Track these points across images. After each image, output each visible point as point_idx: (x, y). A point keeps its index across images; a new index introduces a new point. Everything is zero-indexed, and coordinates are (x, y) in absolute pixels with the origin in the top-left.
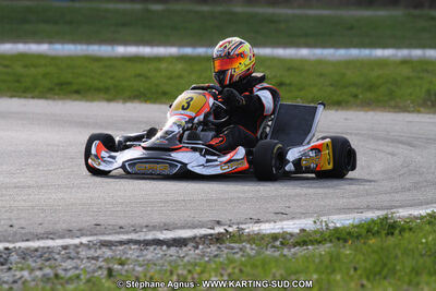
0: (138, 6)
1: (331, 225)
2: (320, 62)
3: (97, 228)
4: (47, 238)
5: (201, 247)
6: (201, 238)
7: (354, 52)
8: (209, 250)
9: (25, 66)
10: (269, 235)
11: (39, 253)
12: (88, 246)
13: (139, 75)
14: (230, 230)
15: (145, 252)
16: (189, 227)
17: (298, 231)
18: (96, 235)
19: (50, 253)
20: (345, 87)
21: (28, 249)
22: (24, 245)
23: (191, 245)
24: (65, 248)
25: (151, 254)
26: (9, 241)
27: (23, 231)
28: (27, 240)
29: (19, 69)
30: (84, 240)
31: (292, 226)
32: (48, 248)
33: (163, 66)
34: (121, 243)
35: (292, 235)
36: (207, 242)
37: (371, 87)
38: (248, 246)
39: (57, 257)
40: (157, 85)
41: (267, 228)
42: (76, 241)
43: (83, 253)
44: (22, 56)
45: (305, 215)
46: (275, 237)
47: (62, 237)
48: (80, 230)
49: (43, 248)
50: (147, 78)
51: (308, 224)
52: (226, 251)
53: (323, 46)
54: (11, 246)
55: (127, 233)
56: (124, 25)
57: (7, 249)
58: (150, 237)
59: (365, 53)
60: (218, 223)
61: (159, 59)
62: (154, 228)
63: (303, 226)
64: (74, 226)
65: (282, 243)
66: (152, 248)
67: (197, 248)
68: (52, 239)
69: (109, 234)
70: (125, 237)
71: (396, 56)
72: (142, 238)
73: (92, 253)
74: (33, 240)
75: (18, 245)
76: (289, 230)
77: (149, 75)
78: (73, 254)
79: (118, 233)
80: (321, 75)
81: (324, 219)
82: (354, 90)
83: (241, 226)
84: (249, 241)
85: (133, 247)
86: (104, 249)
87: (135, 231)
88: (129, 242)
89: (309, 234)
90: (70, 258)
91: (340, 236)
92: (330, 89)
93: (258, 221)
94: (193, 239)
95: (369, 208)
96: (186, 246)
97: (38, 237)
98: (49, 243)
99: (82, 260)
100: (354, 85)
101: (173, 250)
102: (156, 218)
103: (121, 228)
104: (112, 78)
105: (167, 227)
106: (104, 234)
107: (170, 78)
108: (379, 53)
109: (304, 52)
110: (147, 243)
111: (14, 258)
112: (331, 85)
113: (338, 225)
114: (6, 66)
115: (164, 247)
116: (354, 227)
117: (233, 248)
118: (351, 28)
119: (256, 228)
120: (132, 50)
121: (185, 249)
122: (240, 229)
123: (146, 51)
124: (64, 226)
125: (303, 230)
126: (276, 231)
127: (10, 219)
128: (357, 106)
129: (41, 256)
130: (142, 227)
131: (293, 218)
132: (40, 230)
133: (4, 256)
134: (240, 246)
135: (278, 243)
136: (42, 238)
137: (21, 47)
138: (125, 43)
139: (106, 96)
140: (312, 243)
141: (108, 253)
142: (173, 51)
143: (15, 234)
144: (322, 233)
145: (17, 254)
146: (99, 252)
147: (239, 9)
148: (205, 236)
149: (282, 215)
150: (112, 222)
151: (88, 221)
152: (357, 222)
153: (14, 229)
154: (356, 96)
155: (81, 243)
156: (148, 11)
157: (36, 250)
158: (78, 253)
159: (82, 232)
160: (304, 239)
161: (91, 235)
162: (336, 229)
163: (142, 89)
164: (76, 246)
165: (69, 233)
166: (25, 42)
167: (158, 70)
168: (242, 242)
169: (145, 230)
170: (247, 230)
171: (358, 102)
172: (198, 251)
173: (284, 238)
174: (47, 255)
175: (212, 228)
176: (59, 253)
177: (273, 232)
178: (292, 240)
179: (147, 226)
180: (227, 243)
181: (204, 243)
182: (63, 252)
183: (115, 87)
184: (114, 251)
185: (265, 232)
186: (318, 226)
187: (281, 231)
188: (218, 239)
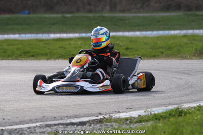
0: (60, 15)
1: (153, 113)
2: (145, 38)
3: (43, 119)
4: (21, 124)
5: (92, 125)
6: (92, 121)
7: (161, 33)
8: (96, 126)
9: (8, 45)
10: (124, 119)
11: (17, 131)
12: (40, 127)
13: (62, 47)
14: (106, 117)
15: (66, 129)
16: (87, 116)
17: (137, 116)
18: (43, 121)
19: (22, 131)
20: (158, 49)
21: (12, 129)
22: (10, 127)
23: (88, 124)
24: (29, 128)
25: (70, 128)
26: (3, 126)
27: (9, 121)
28: (11, 125)
29: (5, 47)
30: (38, 124)
31: (134, 114)
32: (21, 128)
33: (72, 42)
34: (55, 125)
35: (134, 118)
36: (95, 123)
37: (170, 48)
38: (114, 124)
39: (25, 132)
40: (70, 51)
41: (123, 115)
42: (34, 125)
43: (38, 130)
44: (6, 41)
45: (140, 108)
46: (127, 119)
47: (27, 123)
48: (35, 120)
49: (19, 129)
50: (65, 48)
51: (142, 112)
52: (104, 127)
53: (147, 30)
54: (4, 128)
55: (58, 120)
56: (54, 24)
57: (2, 130)
58: (68, 121)
59: (166, 33)
60: (100, 114)
61: (70, 39)
62: (70, 117)
63: (139, 114)
64: (33, 118)
65: (130, 122)
66: (69, 127)
67: (91, 126)
68: (23, 124)
69: (50, 121)
70: (57, 122)
71: (181, 33)
72: (65, 122)
73: (42, 130)
74: (14, 125)
75: (7, 128)
76: (133, 116)
77: (66, 47)
78: (33, 131)
79: (54, 120)
80: (146, 44)
81: (149, 110)
82: (161, 50)
83: (111, 115)
84: (115, 122)
85: (61, 126)
86: (47, 128)
87: (61, 119)
88: (59, 124)
89: (142, 117)
90: (31, 133)
91: (157, 118)
92: (149, 50)
93: (119, 112)
94: (89, 122)
95: (170, 104)
96: (85, 125)
97: (17, 124)
98: (22, 126)
99: (37, 133)
100: (162, 47)
101: (79, 127)
102: (71, 113)
103: (55, 118)
104: (49, 49)
105: (76, 117)
106: (47, 121)
107: (76, 48)
108: (172, 32)
109: (138, 33)
110: (67, 124)
111: (6, 134)
112: (151, 48)
113: (156, 113)
115: (75, 126)
116: (163, 113)
117: (107, 125)
118: (159, 21)
119: (117, 115)
120: (58, 36)
121: (85, 126)
122: (110, 116)
123: (64, 36)
124: (29, 118)
125: (140, 116)
127: (3, 116)
128: (163, 57)
129: (18, 132)
130: (64, 117)
131: (135, 110)
132: (17, 120)
133: (1, 133)
134: (111, 124)
135: (128, 122)
136: (18, 124)
137: (6, 36)
138: (55, 33)
139: (46, 58)
140: (144, 121)
141: (49, 130)
142: (77, 35)
143: (6, 122)
144: (148, 116)
145: (7, 132)
146: (45, 130)
147: (106, 15)
148: (94, 120)
149: (130, 109)
150: (51, 115)
151: (39, 115)
152: (164, 111)
153: (5, 120)
154: (162, 53)
155: (37, 126)
156: (65, 17)
157: (16, 130)
158: (35, 130)
159: (37, 121)
160: (140, 120)
161: (41, 122)
162: (155, 114)
163: (63, 54)
164: (34, 127)
165: (31, 121)
166: (8, 34)
167: (70, 44)
168: (111, 122)
169: (66, 118)
170: (114, 117)
171: (164, 55)
172: (91, 127)
173: (131, 120)
174: (21, 132)
175: (98, 116)
176: (26, 131)
177: (126, 117)
178: (135, 120)
179: (67, 117)
180: (105, 123)
181: (94, 123)
182: (28, 130)
183: (50, 53)
184: (52, 129)
185: (122, 117)
186: (147, 114)
187: (129, 116)
188: (100, 121)
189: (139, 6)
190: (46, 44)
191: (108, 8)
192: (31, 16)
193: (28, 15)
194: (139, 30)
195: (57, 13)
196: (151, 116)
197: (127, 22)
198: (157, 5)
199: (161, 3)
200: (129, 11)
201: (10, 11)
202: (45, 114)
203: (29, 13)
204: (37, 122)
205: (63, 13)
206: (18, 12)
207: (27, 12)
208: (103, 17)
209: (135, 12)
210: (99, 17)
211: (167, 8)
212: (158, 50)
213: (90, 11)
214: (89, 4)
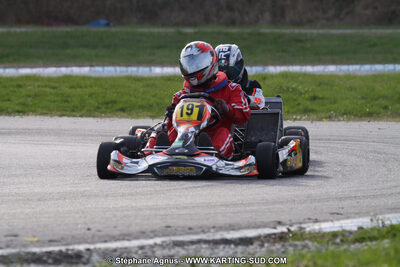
0: (171, 30)
1: (387, 223)
2: (349, 77)
3: (167, 230)
4: (124, 239)
5: (266, 245)
6: (265, 237)
7: (379, 68)
8: (274, 248)
9: (72, 87)
10: (328, 233)
11: (117, 254)
12: (162, 246)
14: (292, 229)
15: (216, 251)
16: (253, 228)
17: (356, 229)
18: (167, 235)
19: (128, 253)
20: (377, 99)
21: (107, 249)
22: (102, 246)
23: (256, 244)
24: (142, 248)
25: (222, 251)
26: (89, 243)
27: (100, 234)
28: (106, 241)
29: (65, 89)
30: (158, 240)
31: (350, 225)
32: (126, 248)
34: (192, 243)
35: (350, 232)
36: (272, 240)
38: (310, 243)
39: (134, 256)
41: (327, 227)
42: (151, 242)
43: (159, 252)
44: (67, 78)
45: (358, 214)
46: (334, 235)
47: (137, 238)
48: (152, 232)
49: (121, 248)
51: (365, 222)
52: (291, 248)
54: (92, 247)
55: (197, 233)
56: (159, 47)
57: (88, 250)
58: (218, 236)
60: (280, 223)
62: (220, 228)
63: (360, 224)
64: (146, 228)
65: (342, 241)
66: (221, 247)
67: (262, 246)
68: (128, 240)
69: (181, 235)
70: (194, 237)
72: (211, 238)
73: (166, 252)
74: (111, 241)
75: (98, 246)
76: (348, 229)
78: (149, 254)
79: (189, 234)
80: (351, 89)
81: (381, 217)
82: (384, 102)
83: (303, 226)
84: (310, 239)
85: (204, 246)
86: (177, 249)
87: (203, 232)
88: (199, 242)
89: (366, 232)
92: (360, 102)
93: (316, 221)
94: (258, 238)
96: (252, 244)
97: (116, 239)
98: (126, 244)
100: (385, 97)
101: (240, 249)
102: (221, 220)
103: (190, 229)
104: (155, 96)
105: (232, 228)
106: (174, 235)
109: (332, 68)
110: (216, 243)
111: (95, 258)
112: (363, 98)
113: (394, 223)
114: (54, 88)
115: (233, 246)
117: (296, 246)
118: (374, 45)
119: (316, 227)
121: (251, 247)
122: (301, 229)
124: (138, 228)
125: (360, 228)
126: (336, 230)
127: (86, 223)
128: (388, 116)
130: (209, 228)
131: (348, 218)
132: (116, 233)
133: (87, 256)
134: (303, 243)
135: (338, 240)
136: (119, 240)
137: (64, 71)
138: (162, 64)
140: (372, 239)
141: (182, 252)
143: (93, 236)
144: (379, 230)
145: (98, 254)
146: (173, 252)
147: (265, 30)
148: (269, 235)
149: (337, 215)
150: (181, 223)
151: (158, 224)
153: (91, 232)
154: (386, 108)
155: (156, 244)
156: (180, 33)
157: (115, 250)
158: (153, 252)
159: (154, 234)
160: (362, 236)
161: (164, 235)
162: (392, 226)
164: (152, 247)
165: (143, 234)
166: (67, 66)
168: (304, 239)
169: (212, 230)
170: (308, 229)
171: (389, 113)
172: (264, 249)
173: (343, 236)
174: (125, 255)
175: (275, 228)
176: (136, 253)
177: (333, 230)
178: (351, 237)
179: (214, 227)
180: (291, 241)
181: (268, 241)
182: (140, 252)
183: (158, 104)
184: (187, 250)
185: (325, 230)
186: (375, 224)
187: (340, 229)
188: (282, 237)
189: (331, 13)
190: (148, 86)
191: (267, 16)
192: (113, 29)
193: (107, 29)
194: (334, 63)
195: (164, 25)
196: (385, 230)
197: (309, 45)
198: (369, 12)
199: (376, 8)
200: (311, 23)
201: (69, 20)
202: (170, 222)
203: (108, 25)
204: (156, 236)
205: (177, 24)
206: (86, 22)
207: (103, 21)
208: (260, 34)
209: (323, 27)
210: (250, 34)
211: (389, 19)
212: (377, 102)
213: (232, 23)
214: (230, 8)
